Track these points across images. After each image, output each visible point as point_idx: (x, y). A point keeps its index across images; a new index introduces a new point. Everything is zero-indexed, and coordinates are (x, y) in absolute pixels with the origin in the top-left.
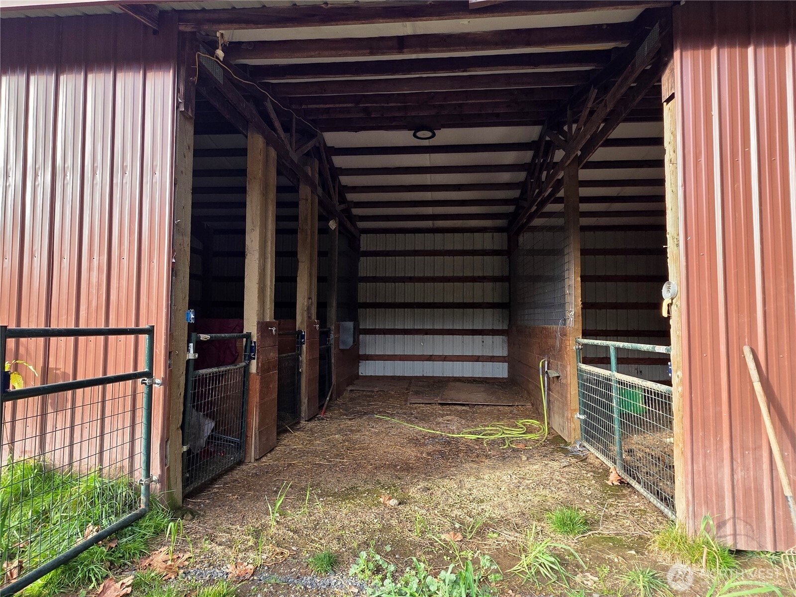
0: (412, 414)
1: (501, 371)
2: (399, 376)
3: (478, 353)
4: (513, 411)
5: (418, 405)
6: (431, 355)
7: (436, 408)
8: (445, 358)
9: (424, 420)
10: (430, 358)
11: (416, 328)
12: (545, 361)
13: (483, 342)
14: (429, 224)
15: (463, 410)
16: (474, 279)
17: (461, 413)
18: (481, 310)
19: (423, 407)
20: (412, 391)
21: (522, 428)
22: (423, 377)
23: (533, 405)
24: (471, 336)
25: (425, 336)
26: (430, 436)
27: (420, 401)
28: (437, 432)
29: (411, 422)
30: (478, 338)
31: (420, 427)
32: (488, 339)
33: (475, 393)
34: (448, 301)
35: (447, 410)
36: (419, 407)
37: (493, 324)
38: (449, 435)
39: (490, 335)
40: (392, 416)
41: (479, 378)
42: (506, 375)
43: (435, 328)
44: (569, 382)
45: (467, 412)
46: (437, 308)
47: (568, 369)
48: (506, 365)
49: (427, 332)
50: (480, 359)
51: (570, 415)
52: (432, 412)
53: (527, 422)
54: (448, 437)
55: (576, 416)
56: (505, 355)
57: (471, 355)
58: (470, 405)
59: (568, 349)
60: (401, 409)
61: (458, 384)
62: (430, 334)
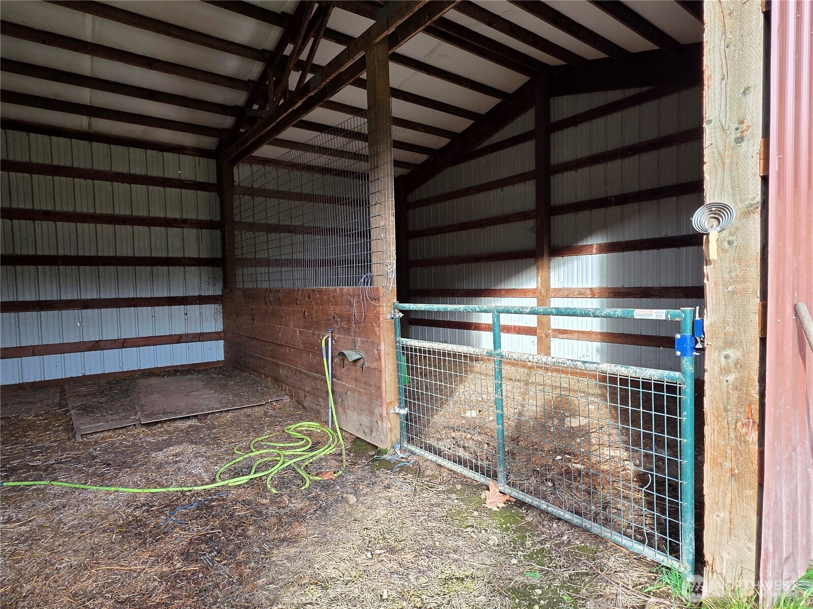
0: (94, 457)
1: (215, 352)
2: (34, 383)
3: (179, 330)
4: (268, 412)
5: (99, 435)
6: (98, 341)
7: (139, 434)
8: (124, 344)
9: (123, 465)
10: (96, 346)
11: (63, 298)
12: (328, 337)
13: (186, 314)
14: (81, 122)
15: (190, 427)
16: (167, 223)
17: (187, 433)
18: (182, 268)
19: (110, 437)
20: (73, 408)
21: (303, 439)
22: (84, 377)
24: (166, 307)
25: (84, 311)
26: (160, 504)
27: (102, 425)
28: (171, 489)
29: (102, 480)
30: (178, 309)
31: (127, 487)
32: (194, 309)
33: (195, 393)
34: (124, 255)
36: (103, 438)
37: (200, 289)
38: (196, 488)
39: (197, 304)
40: (48, 471)
41: (182, 366)
42: (221, 357)
43: (103, 297)
44: (383, 365)
45: (197, 429)
46: (104, 265)
47: (382, 347)
48: (222, 343)
49: (86, 304)
50: (182, 340)
51: (385, 412)
52: (134, 445)
53: (300, 426)
54: (198, 494)
55: (392, 411)
56: (220, 330)
57: (168, 334)
58: (199, 417)
59: (381, 319)
60: (64, 450)
61: (153, 381)
62: (93, 307)
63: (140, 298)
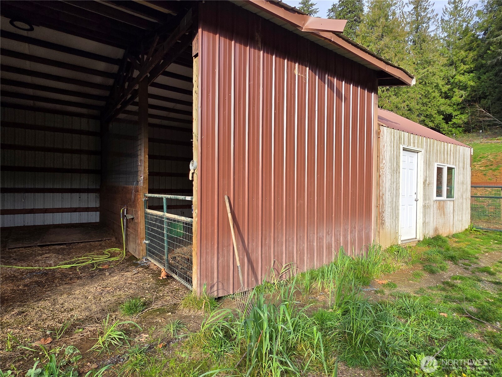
0: (11, 257)
1: (94, 217)
3: (75, 205)
4: (101, 244)
5: (17, 249)
6: (32, 209)
7: (36, 249)
8: (46, 211)
9: (23, 260)
10: (32, 211)
11: (16, 187)
12: (124, 209)
13: (80, 198)
14: (30, 103)
15: (61, 248)
16: (72, 152)
17: (59, 250)
18: (79, 174)
19: (22, 250)
21: (107, 254)
22: (24, 226)
23: (116, 238)
24: (70, 194)
25: (26, 194)
26: (28, 272)
27: (21, 245)
28: (35, 268)
29: (9, 263)
30: (76, 195)
31: (19, 266)
32: (84, 196)
33: (72, 235)
35: (46, 250)
36: (19, 250)
37: (88, 185)
38: (47, 268)
39: (86, 193)
42: (98, 220)
43: (36, 187)
44: (139, 221)
45: (64, 249)
46: (38, 171)
47: (139, 213)
48: (98, 213)
49: (28, 191)
50: (77, 211)
51: (140, 242)
52: (31, 253)
53: (112, 250)
54: (46, 270)
55: (143, 242)
56: (98, 206)
57: (69, 207)
58: (67, 244)
59: (139, 200)
61: (57, 229)
62: (31, 192)
63: (56, 188)
